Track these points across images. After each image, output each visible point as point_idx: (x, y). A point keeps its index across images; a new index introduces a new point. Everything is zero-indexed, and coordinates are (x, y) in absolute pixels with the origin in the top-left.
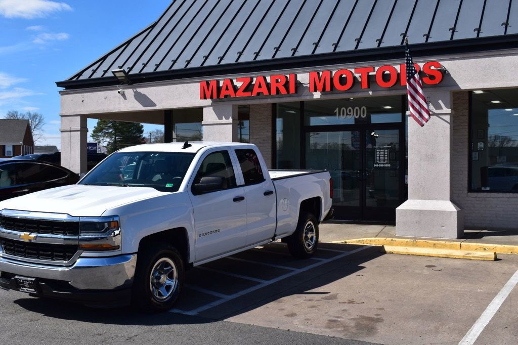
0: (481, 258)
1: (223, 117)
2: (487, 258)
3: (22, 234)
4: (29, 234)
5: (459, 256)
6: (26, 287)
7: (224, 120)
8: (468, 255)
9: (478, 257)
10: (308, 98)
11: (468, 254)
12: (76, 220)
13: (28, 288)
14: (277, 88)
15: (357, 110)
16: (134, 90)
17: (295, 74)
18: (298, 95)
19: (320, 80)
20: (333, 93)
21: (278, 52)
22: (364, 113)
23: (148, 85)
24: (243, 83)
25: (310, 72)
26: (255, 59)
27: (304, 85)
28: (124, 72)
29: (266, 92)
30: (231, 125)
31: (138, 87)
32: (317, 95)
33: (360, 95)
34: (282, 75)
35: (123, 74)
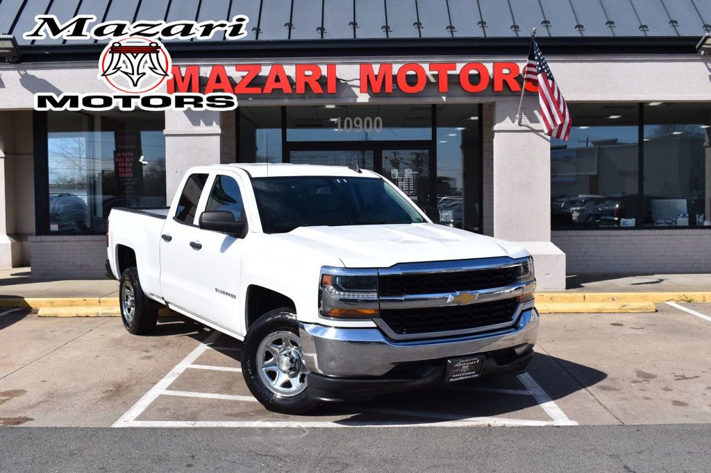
0: (641, 309)
1: (202, 122)
2: (647, 309)
5: (613, 309)
7: (203, 128)
8: (624, 308)
9: (637, 309)
10: (351, 101)
11: (624, 306)
14: (306, 84)
15: (368, 121)
16: (21, 72)
17: (334, 65)
18: (333, 96)
19: (376, 76)
20: (388, 95)
21: (292, 30)
22: (378, 126)
23: (53, 65)
24: (247, 72)
25: (361, 64)
26: (257, 38)
27: (342, 82)
28: (13, 41)
29: (287, 89)
30: (219, 137)
31: (29, 69)
32: (363, 98)
33: (430, 101)
34: (316, 65)
35: (9, 44)
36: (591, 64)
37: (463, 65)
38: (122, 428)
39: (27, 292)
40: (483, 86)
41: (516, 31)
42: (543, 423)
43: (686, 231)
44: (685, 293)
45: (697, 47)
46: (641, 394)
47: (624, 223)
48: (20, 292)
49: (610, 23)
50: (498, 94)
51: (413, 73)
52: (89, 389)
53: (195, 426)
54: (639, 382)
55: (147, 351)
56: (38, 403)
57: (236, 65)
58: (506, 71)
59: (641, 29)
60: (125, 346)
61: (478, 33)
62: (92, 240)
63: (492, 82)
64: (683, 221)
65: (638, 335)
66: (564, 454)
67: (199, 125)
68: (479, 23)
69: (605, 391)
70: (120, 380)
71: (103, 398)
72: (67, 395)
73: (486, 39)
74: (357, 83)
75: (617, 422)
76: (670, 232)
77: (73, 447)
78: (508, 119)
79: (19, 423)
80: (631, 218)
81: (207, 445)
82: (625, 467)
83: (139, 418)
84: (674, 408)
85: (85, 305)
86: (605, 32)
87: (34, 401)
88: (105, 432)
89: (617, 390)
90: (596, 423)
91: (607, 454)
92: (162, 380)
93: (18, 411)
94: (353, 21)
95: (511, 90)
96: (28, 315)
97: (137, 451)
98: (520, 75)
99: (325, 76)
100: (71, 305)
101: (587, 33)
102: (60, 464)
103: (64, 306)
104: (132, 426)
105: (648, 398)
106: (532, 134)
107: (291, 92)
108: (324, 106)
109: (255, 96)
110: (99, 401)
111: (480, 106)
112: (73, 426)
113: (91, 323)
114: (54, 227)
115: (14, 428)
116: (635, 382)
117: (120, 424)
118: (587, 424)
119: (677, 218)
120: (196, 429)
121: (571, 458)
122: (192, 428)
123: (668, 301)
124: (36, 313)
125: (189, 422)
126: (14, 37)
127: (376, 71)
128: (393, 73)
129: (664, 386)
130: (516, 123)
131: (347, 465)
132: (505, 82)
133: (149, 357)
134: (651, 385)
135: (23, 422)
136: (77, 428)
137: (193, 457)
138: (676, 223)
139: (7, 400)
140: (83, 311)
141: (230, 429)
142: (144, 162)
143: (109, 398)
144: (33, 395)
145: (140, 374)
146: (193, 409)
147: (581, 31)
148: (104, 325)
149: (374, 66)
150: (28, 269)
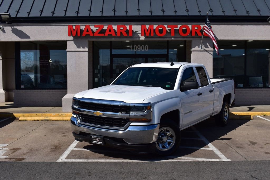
1: (81, 46)
3: (95, 112)
4: (99, 112)
6: (97, 141)
7: (81, 49)
10: (138, 39)
12: (128, 105)
13: (98, 141)
14: (121, 32)
15: (143, 47)
16: (12, 27)
17: (132, 25)
18: (131, 37)
19: (148, 30)
20: (152, 37)
21: (115, 12)
22: (147, 49)
23: (24, 25)
24: (98, 28)
25: (141, 25)
26: (102, 15)
27: (134, 32)
28: (9, 15)
29: (114, 34)
30: (87, 52)
31: (15, 26)
32: (142, 38)
33: (167, 39)
34: (124, 25)
35: (8, 16)
36: (228, 26)
37: (180, 26)
38: (61, 162)
39: (14, 111)
40: (188, 34)
41: (200, 13)
42: (218, 160)
43: (262, 89)
44: (263, 112)
45: (268, 20)
46: (253, 150)
47: (239, 86)
48: (11, 111)
49: (235, 10)
50: (193, 37)
51: (161, 29)
52: (45, 148)
53: (88, 161)
54: (251, 145)
55: (64, 134)
56: (27, 153)
57: (94, 25)
58: (196, 28)
59: (247, 13)
60: (55, 132)
61: (186, 14)
62: (37, 92)
63: (191, 32)
64: (261, 85)
65: (248, 128)
66: (228, 171)
67: (80, 48)
68: (186, 10)
69: (239, 149)
70: (56, 145)
71: (51, 151)
72: (37, 150)
73: (189, 16)
74: (140, 32)
75: (245, 160)
76: (257, 89)
77: (44, 169)
78: (197, 47)
79: (21, 160)
80: (242, 84)
81: (94, 168)
82: (251, 176)
83: (66, 159)
84: (265, 155)
85: (36, 116)
86: (233, 14)
87: (25, 152)
88: (55, 163)
89: (243, 148)
90: (238, 160)
91: (244, 171)
92: (72, 144)
93: (20, 156)
94: (138, 9)
95: (198, 35)
96: (15, 120)
97: (68, 171)
98: (202, 30)
99: (128, 30)
100: (31, 116)
101: (227, 14)
102: (40, 175)
103: (28, 116)
104: (64, 161)
105: (255, 151)
106: (206, 52)
107: (115, 35)
108: (125, 41)
109: (101, 37)
110: (50, 152)
111: (185, 41)
112: (42, 161)
113: (40, 123)
114: (23, 87)
115: (19, 162)
116: (250, 145)
117: (59, 160)
118: (234, 160)
119: (259, 84)
120: (89, 162)
121: (231, 173)
122: (87, 162)
123: (257, 115)
124: (19, 119)
125: (86, 160)
126: (10, 14)
127: (147, 28)
128: (154, 29)
129: (260, 147)
130: (200, 48)
131: (148, 176)
132: (196, 32)
133: (65, 136)
134: (255, 146)
135: (22, 160)
136: (44, 162)
137: (90, 173)
138: (259, 86)
139: (15, 152)
140: (37, 118)
141: (101, 162)
142: (51, 62)
143: (53, 151)
144: (24, 150)
145: (63, 142)
146: (86, 155)
147: (224, 13)
148: (45, 124)
149: (147, 26)
150: (13, 103)
